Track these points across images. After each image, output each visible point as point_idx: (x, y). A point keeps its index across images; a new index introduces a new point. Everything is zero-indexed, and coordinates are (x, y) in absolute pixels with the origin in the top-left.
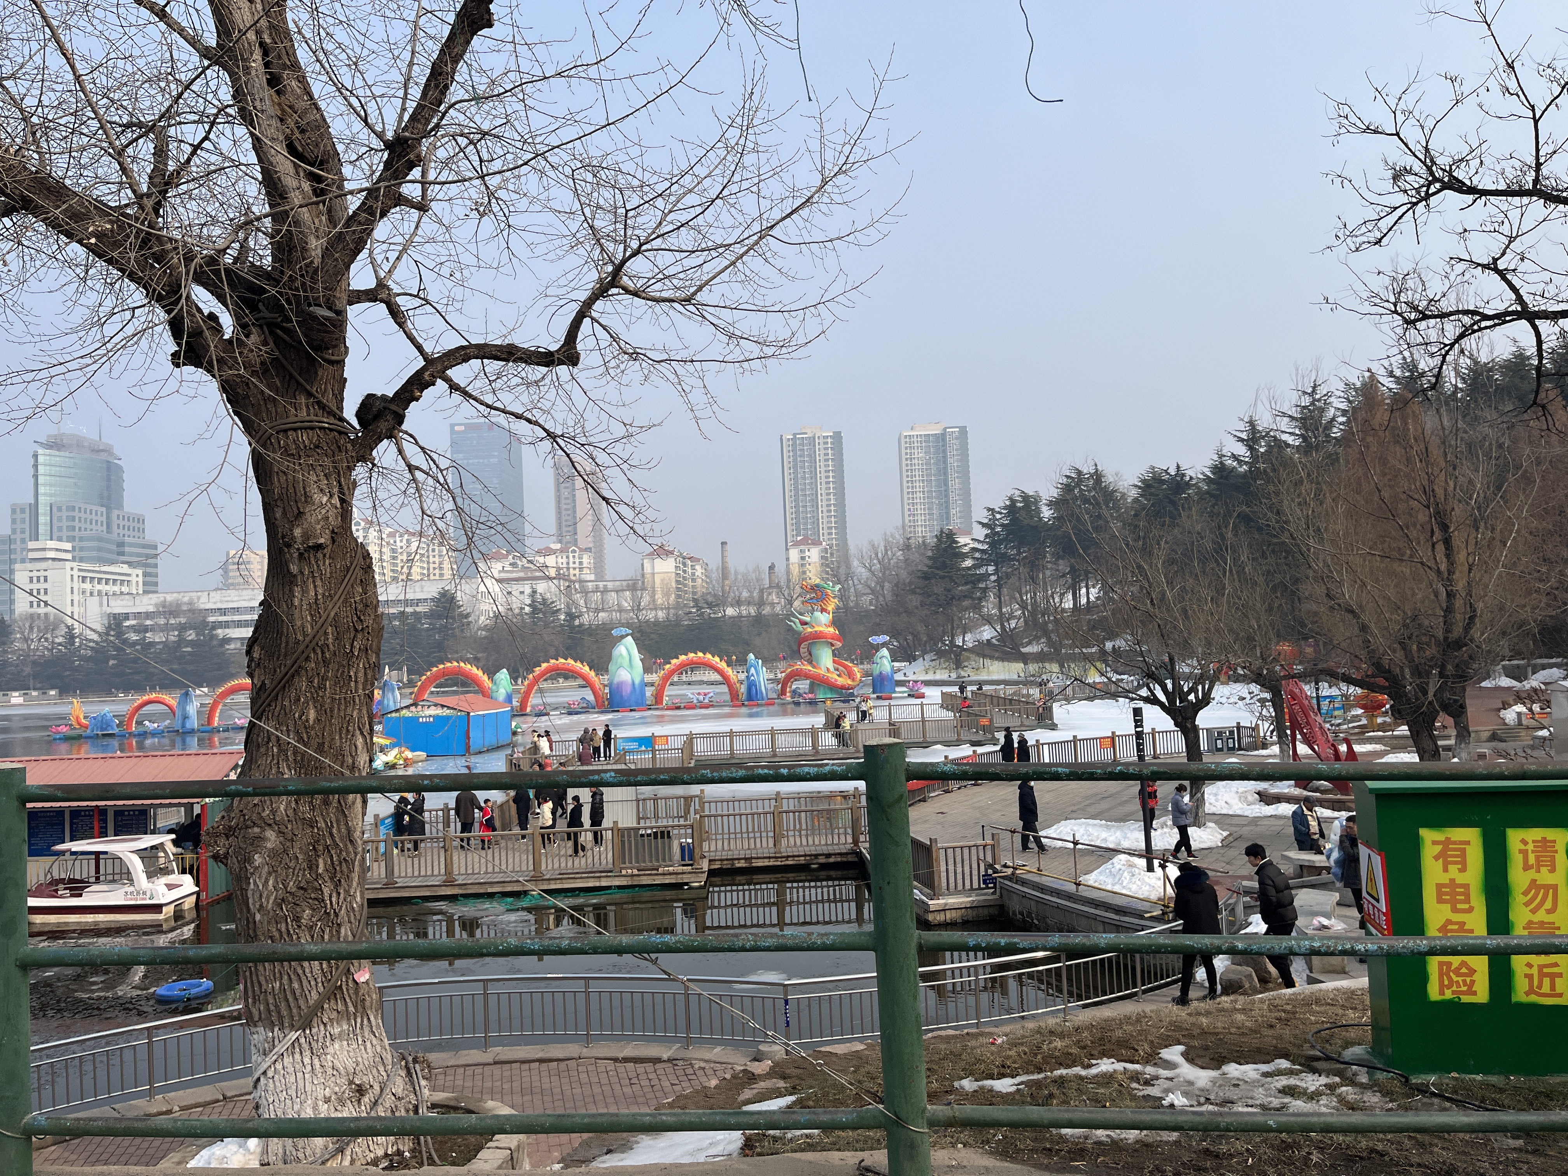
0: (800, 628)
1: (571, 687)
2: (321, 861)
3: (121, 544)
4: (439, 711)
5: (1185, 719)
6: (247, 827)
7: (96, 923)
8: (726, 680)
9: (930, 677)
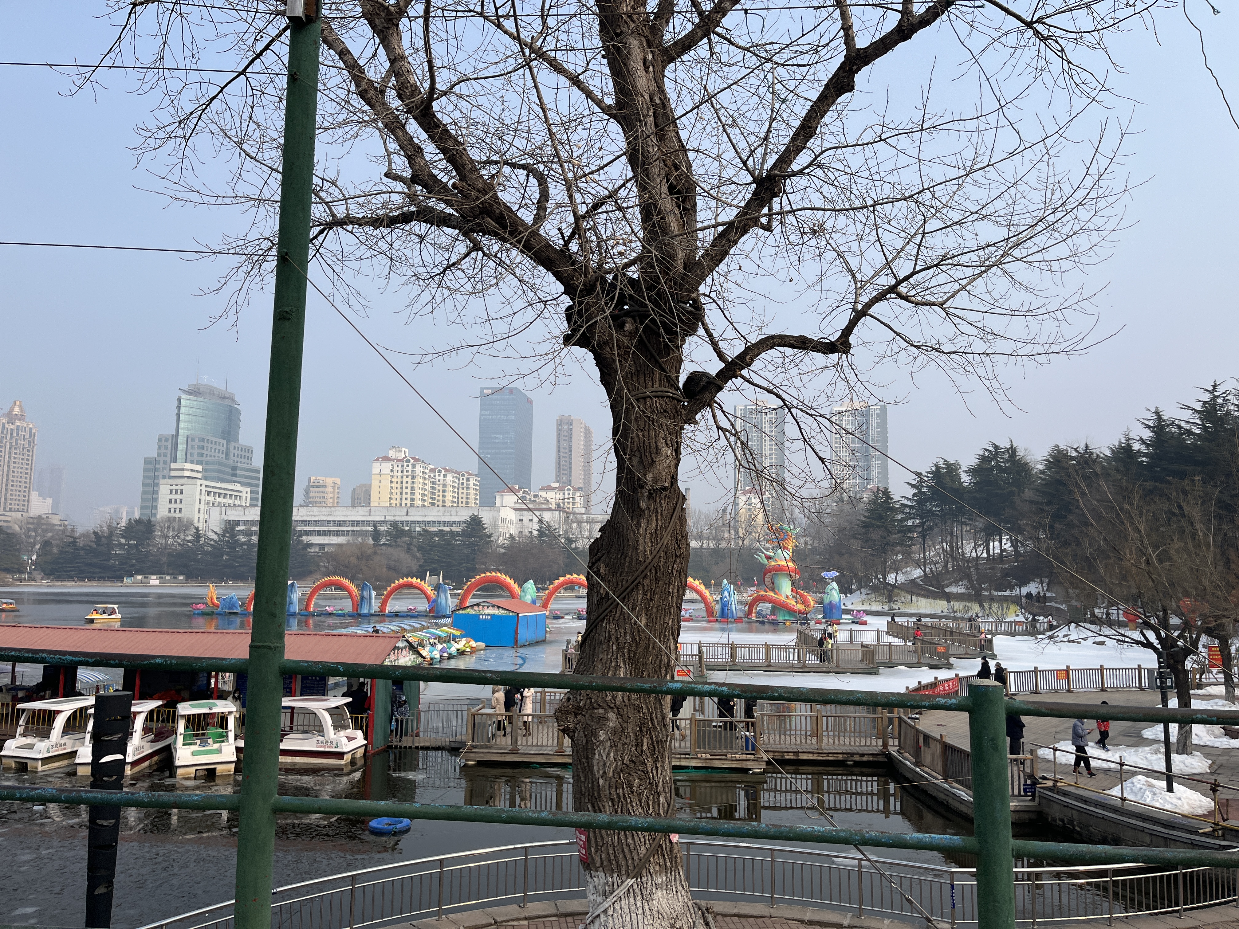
0: (765, 561)
1: (570, 597)
2: (645, 740)
3: (235, 468)
4: (496, 612)
5: (1177, 662)
6: (594, 708)
7: (294, 764)
8: (704, 599)
9: (866, 607)
